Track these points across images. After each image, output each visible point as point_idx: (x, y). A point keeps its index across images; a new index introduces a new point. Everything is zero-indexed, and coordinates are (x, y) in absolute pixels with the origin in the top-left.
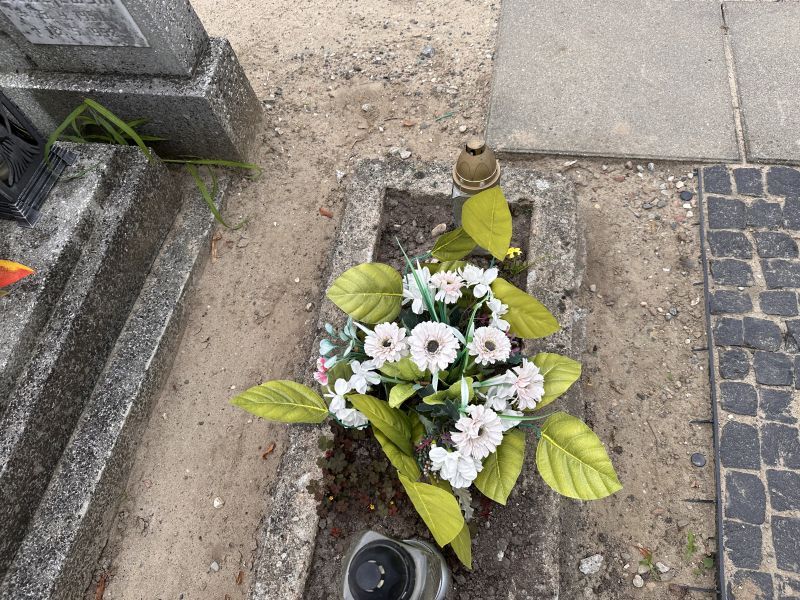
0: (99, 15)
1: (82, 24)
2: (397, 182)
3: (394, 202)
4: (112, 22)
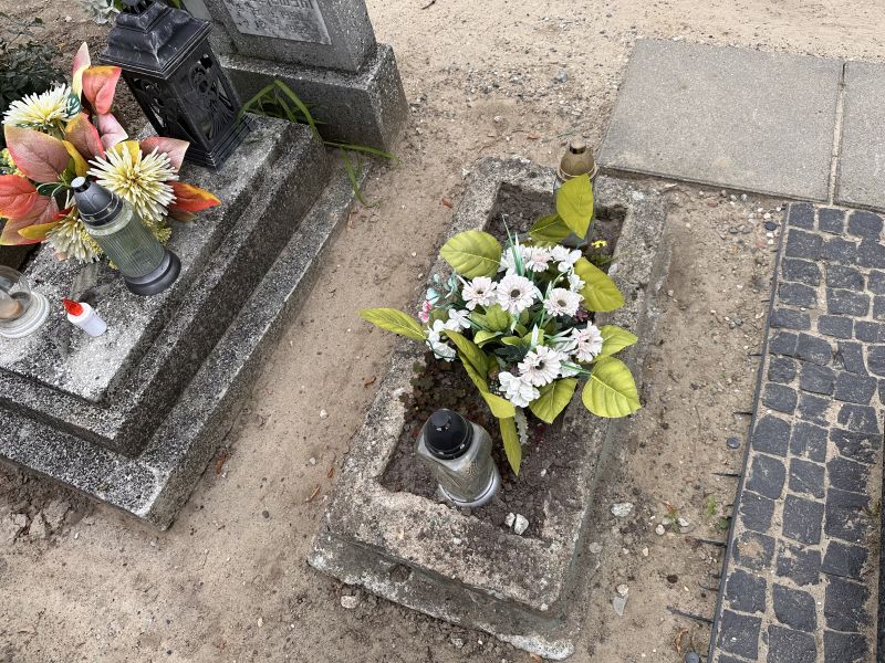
0: (299, 16)
1: (283, 22)
2: (512, 178)
3: (507, 195)
4: (307, 22)
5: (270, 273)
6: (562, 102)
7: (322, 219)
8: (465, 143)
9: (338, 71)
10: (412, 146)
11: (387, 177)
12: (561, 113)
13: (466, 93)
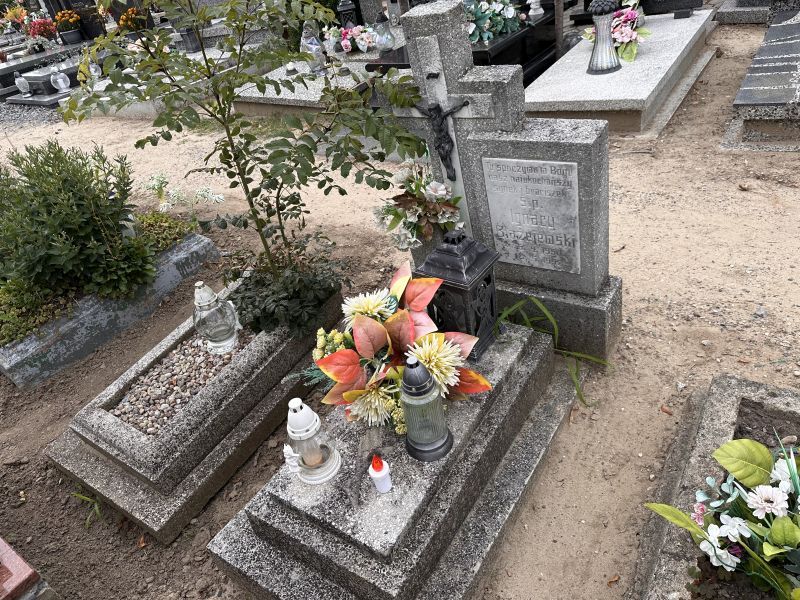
0: (558, 252)
1: (542, 255)
4: (565, 257)
5: (508, 455)
6: (767, 334)
7: (550, 412)
8: (675, 360)
9: (577, 294)
10: (624, 358)
11: (602, 381)
12: (768, 343)
13: (668, 319)
